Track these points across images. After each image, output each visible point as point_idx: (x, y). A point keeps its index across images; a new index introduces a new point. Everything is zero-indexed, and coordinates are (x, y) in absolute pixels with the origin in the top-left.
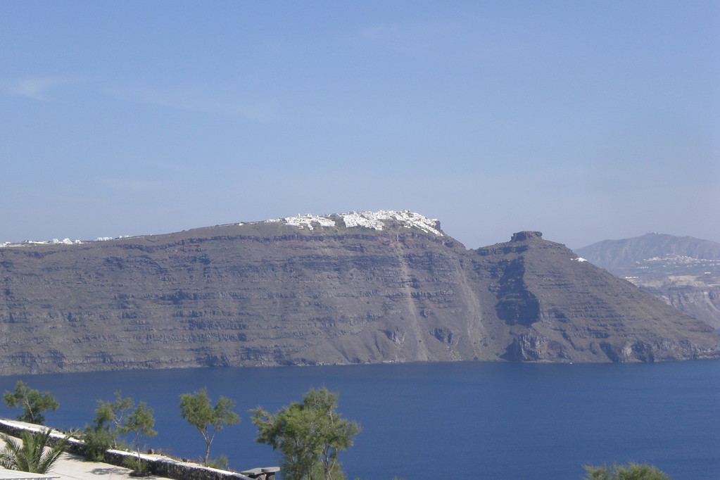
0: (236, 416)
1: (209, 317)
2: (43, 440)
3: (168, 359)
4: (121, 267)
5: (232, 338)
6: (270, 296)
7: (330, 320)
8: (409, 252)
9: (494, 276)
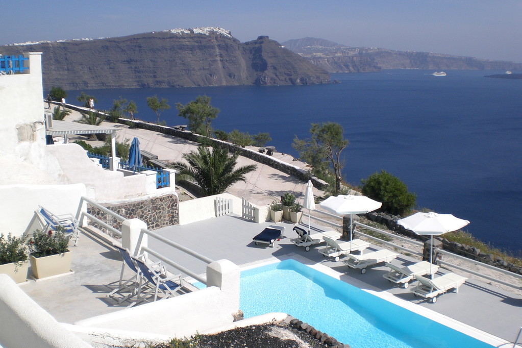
0: (168, 106)
1: (142, 68)
2: (97, 115)
3: (127, 85)
4: (108, 49)
5: (151, 77)
6: (165, 61)
7: (189, 70)
8: (219, 43)
9: (251, 53)
